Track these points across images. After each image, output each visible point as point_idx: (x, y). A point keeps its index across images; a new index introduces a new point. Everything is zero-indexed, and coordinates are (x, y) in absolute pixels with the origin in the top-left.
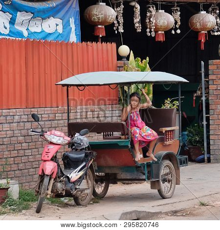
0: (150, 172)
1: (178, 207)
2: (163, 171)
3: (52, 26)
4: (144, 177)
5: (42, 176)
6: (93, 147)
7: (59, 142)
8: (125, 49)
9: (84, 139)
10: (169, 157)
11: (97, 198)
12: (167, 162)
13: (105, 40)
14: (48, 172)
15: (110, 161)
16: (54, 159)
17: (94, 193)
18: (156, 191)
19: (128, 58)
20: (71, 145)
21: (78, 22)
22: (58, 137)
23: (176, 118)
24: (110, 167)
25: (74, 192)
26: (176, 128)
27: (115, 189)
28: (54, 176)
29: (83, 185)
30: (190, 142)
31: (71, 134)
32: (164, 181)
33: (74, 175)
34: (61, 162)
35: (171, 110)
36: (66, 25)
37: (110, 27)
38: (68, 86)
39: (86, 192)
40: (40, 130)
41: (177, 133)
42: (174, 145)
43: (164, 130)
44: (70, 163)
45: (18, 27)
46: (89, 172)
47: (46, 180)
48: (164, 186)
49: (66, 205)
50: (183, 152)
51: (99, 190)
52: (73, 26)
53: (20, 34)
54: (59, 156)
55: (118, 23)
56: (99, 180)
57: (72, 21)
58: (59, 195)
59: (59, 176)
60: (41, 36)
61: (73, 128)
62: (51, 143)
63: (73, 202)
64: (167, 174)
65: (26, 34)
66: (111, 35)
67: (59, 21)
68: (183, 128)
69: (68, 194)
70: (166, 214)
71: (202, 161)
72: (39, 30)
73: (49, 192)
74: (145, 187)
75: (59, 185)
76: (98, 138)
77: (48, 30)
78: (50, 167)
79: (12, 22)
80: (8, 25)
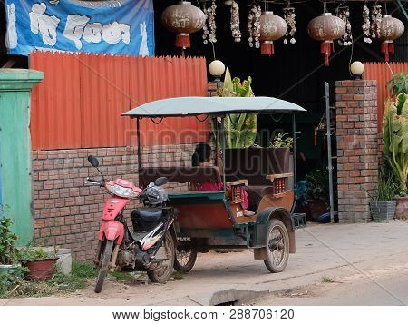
0: (252, 237)
1: (292, 284)
2: (271, 236)
3: (115, 34)
4: (245, 243)
5: (104, 242)
6: (174, 201)
7: (126, 195)
8: (218, 66)
9: (161, 191)
10: (279, 215)
11: (180, 272)
12: (277, 222)
13: (189, 53)
14: (111, 236)
15: (198, 222)
16: (119, 218)
17: (176, 265)
18: (261, 262)
19: (222, 78)
20: (143, 198)
21: (152, 29)
22: (125, 189)
23: (290, 162)
24: (197, 230)
25: (148, 264)
26: (290, 175)
27: (205, 260)
28: (120, 242)
29: (161, 254)
30: (310, 194)
31: (143, 183)
32: (273, 248)
33: (148, 240)
34: (130, 223)
35: (280, 151)
36: (135, 33)
37: (197, 35)
38: (138, 117)
39: (164, 263)
40: (99, 179)
41: (291, 182)
43: (273, 177)
44: (142, 224)
45: (67, 36)
46: (169, 236)
47: (109, 247)
48: (273, 256)
49: (137, 282)
50: (299, 207)
51: (183, 261)
52: (144, 34)
53: (71, 45)
54: (127, 214)
55: (209, 29)
56: (182, 247)
57: (143, 27)
58: (126, 269)
59: (127, 241)
60: (99, 49)
61: (145, 177)
62: (116, 196)
63: (146, 278)
64: (277, 239)
65: (79, 45)
66: (198, 47)
67: (125, 27)
69: (140, 267)
70: (276, 293)
71: (327, 221)
72: (97, 39)
73: (113, 264)
74: (246, 257)
75: (127, 254)
76: (181, 189)
77: (110, 40)
78: (113, 230)
79: (60, 28)
80: (54, 34)
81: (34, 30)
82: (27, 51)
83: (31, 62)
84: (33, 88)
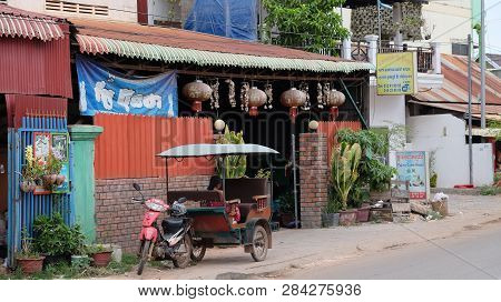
0: (243, 238)
1: (269, 269)
2: (255, 237)
3: (151, 102)
4: (238, 241)
5: (144, 241)
6: (190, 213)
7: (159, 209)
8: (220, 123)
9: (182, 206)
10: (262, 223)
11: (195, 261)
12: (260, 228)
13: (201, 115)
14: (148, 237)
15: (206, 227)
16: (154, 225)
17: (192, 256)
18: (249, 254)
19: (223, 131)
20: (170, 212)
21: (176, 98)
22: (158, 205)
23: (268, 187)
24: (206, 233)
25: (173, 256)
26: (268, 196)
27: (211, 253)
28: (154, 241)
29: (182, 249)
30: (282, 209)
31: (170, 202)
32: (257, 245)
33: (173, 240)
34: (161, 228)
35: (263, 180)
36: (165, 102)
37: (206, 103)
38: (167, 157)
39: (184, 255)
40: (141, 199)
41: (269, 202)
42: (265, 212)
43: (257, 198)
44: (169, 229)
45: (120, 103)
46: (187, 237)
47: (147, 244)
48: (257, 250)
49: (166, 268)
50: (274, 217)
51: (197, 253)
52: (171, 102)
53: (123, 110)
54: (159, 222)
55: (214, 99)
56: (196, 244)
57: (170, 97)
58: (159, 259)
59: (159, 240)
60: (140, 112)
61: (172, 197)
62: (152, 210)
63: (172, 265)
64: (260, 239)
65: (128, 109)
66: (207, 110)
67: (158, 98)
68: (275, 197)
69: (168, 257)
71: (293, 227)
72: (139, 106)
73: (150, 255)
74: (239, 251)
75: (159, 249)
76: (195, 205)
77: (148, 106)
78: (150, 233)
79: (115, 98)
80: (111, 101)
81: (98, 99)
82: (92, 113)
83: (95, 120)
84: (96, 138)
